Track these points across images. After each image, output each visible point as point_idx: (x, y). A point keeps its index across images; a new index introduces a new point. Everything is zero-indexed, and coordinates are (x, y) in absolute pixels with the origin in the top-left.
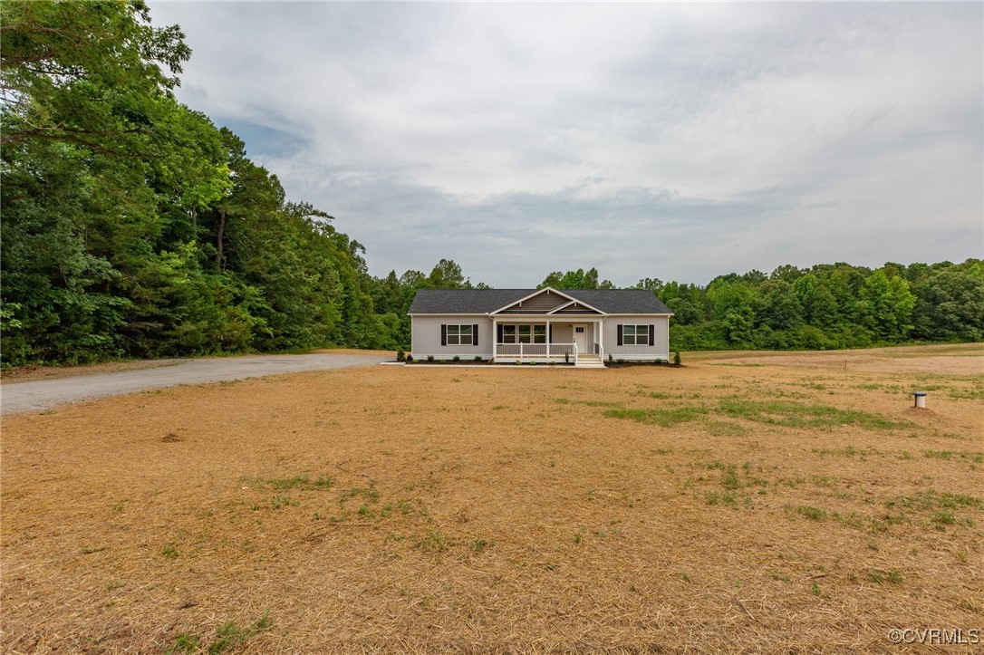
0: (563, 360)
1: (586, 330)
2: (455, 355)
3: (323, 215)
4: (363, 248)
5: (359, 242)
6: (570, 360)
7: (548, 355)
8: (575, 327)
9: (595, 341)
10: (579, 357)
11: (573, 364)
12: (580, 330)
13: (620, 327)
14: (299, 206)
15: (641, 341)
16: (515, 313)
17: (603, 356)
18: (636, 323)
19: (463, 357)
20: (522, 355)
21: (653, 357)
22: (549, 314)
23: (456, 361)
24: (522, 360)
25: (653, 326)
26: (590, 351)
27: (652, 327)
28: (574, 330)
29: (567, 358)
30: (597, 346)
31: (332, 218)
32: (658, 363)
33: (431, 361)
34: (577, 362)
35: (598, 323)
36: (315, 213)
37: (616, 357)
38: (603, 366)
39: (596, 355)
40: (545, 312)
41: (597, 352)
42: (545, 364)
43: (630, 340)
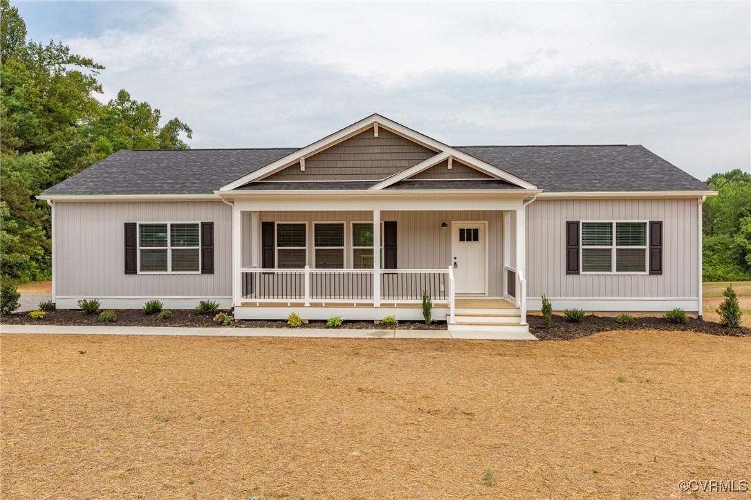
0: (417, 314)
1: (484, 235)
2: (151, 298)
3: (87, 63)
4: (188, 130)
5: (182, 121)
6: (436, 315)
7: (377, 299)
8: (456, 227)
9: (507, 264)
10: (460, 303)
11: (442, 324)
12: (469, 235)
13: (572, 227)
14: (48, 49)
15: (629, 263)
16: (288, 186)
17: (527, 303)
18: (615, 216)
19: (169, 303)
20: (307, 299)
21: (661, 305)
22: (377, 189)
23: (152, 314)
24: (306, 314)
25: (660, 224)
26: (495, 289)
27: (657, 227)
28: (455, 235)
29: (427, 308)
30: (512, 275)
31: (101, 67)
32: (675, 321)
33: (90, 313)
34: (451, 320)
35: (514, 213)
36: (73, 60)
37: (561, 305)
38: (522, 332)
39: (510, 298)
40: (368, 185)
41: (512, 292)
42: (370, 323)
43: (600, 262)
